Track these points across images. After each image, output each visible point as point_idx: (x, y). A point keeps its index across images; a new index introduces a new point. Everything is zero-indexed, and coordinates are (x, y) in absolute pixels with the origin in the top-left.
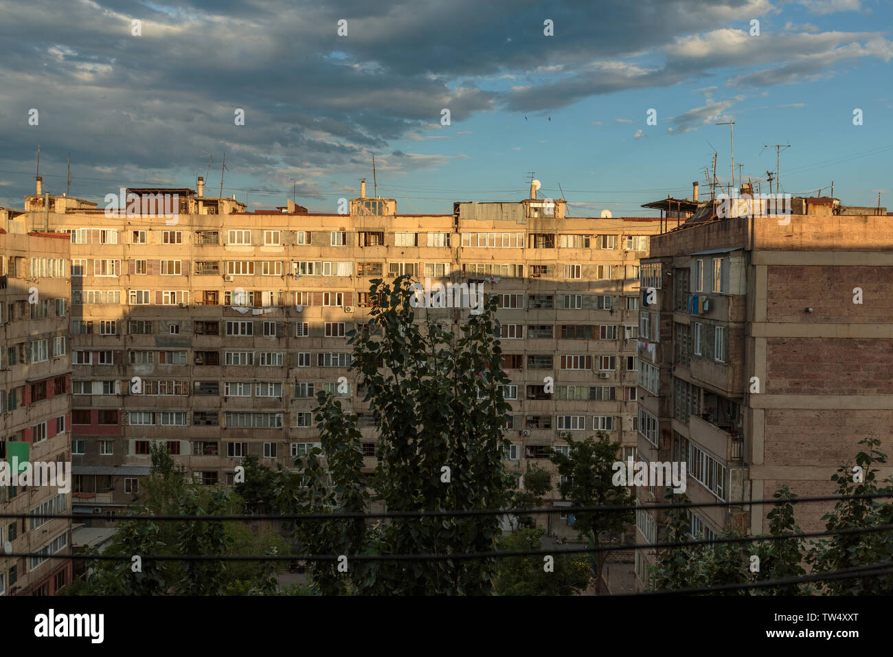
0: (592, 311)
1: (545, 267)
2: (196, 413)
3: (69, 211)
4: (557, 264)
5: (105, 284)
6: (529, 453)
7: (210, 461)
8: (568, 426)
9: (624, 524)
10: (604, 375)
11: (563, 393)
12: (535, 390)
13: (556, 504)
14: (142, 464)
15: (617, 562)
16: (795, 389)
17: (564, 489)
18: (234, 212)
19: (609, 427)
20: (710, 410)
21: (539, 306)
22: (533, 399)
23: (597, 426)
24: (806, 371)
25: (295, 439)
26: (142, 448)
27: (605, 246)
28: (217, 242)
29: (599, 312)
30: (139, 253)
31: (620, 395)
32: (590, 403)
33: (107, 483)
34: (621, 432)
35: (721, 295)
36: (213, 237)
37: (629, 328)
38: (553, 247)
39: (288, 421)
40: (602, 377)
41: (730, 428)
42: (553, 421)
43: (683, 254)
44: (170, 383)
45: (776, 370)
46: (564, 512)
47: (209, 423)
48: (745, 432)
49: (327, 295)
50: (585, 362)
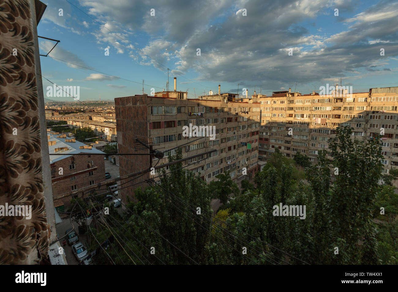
2: (286, 141)
3: (260, 98)
5: (267, 112)
6: (392, 163)
7: (288, 152)
12: (397, 145)
14: (273, 150)
18: (298, 95)
22: (396, 147)
25: (310, 149)
26: (273, 147)
28: (293, 103)
30: (275, 106)
33: (265, 153)
36: (292, 102)
39: (309, 145)
44: (280, 134)
47: (288, 143)
49: (323, 115)
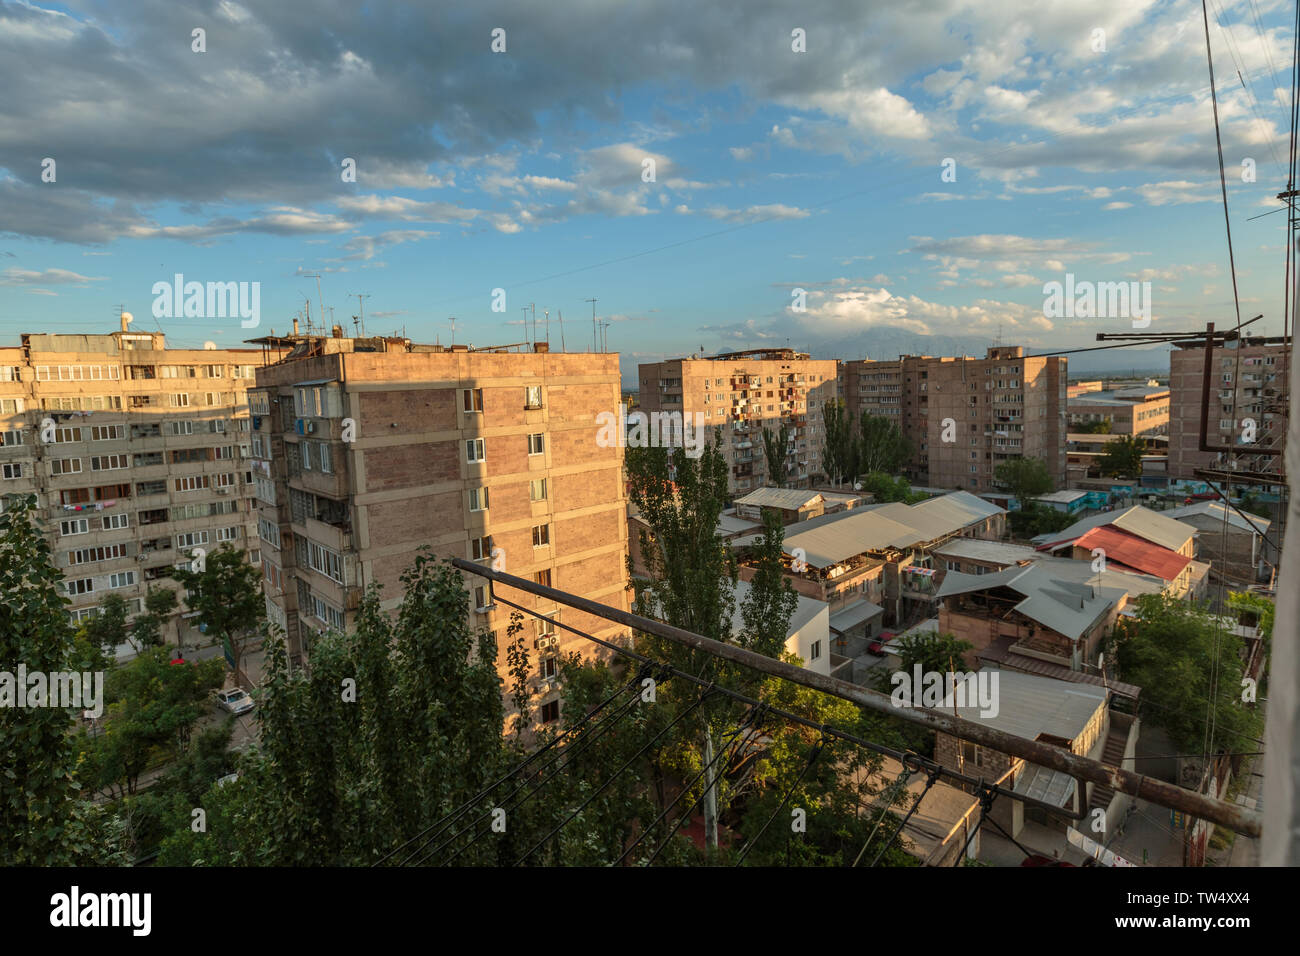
0: (204, 435)
1: (147, 397)
4: (161, 394)
6: (148, 575)
8: (190, 542)
9: (258, 618)
10: (223, 491)
11: (181, 512)
12: (149, 515)
13: (184, 616)
15: (253, 652)
16: (389, 487)
17: (191, 602)
19: (233, 536)
20: (323, 512)
21: (144, 435)
22: (147, 523)
23: (221, 538)
24: (396, 472)
27: (211, 375)
29: (212, 435)
31: (241, 506)
32: (211, 518)
34: (246, 539)
35: (322, 418)
37: (244, 447)
38: (154, 377)
40: (222, 493)
41: (341, 523)
42: (173, 541)
43: (286, 384)
45: (373, 473)
46: (195, 621)
48: (353, 524)
50: (202, 482)
